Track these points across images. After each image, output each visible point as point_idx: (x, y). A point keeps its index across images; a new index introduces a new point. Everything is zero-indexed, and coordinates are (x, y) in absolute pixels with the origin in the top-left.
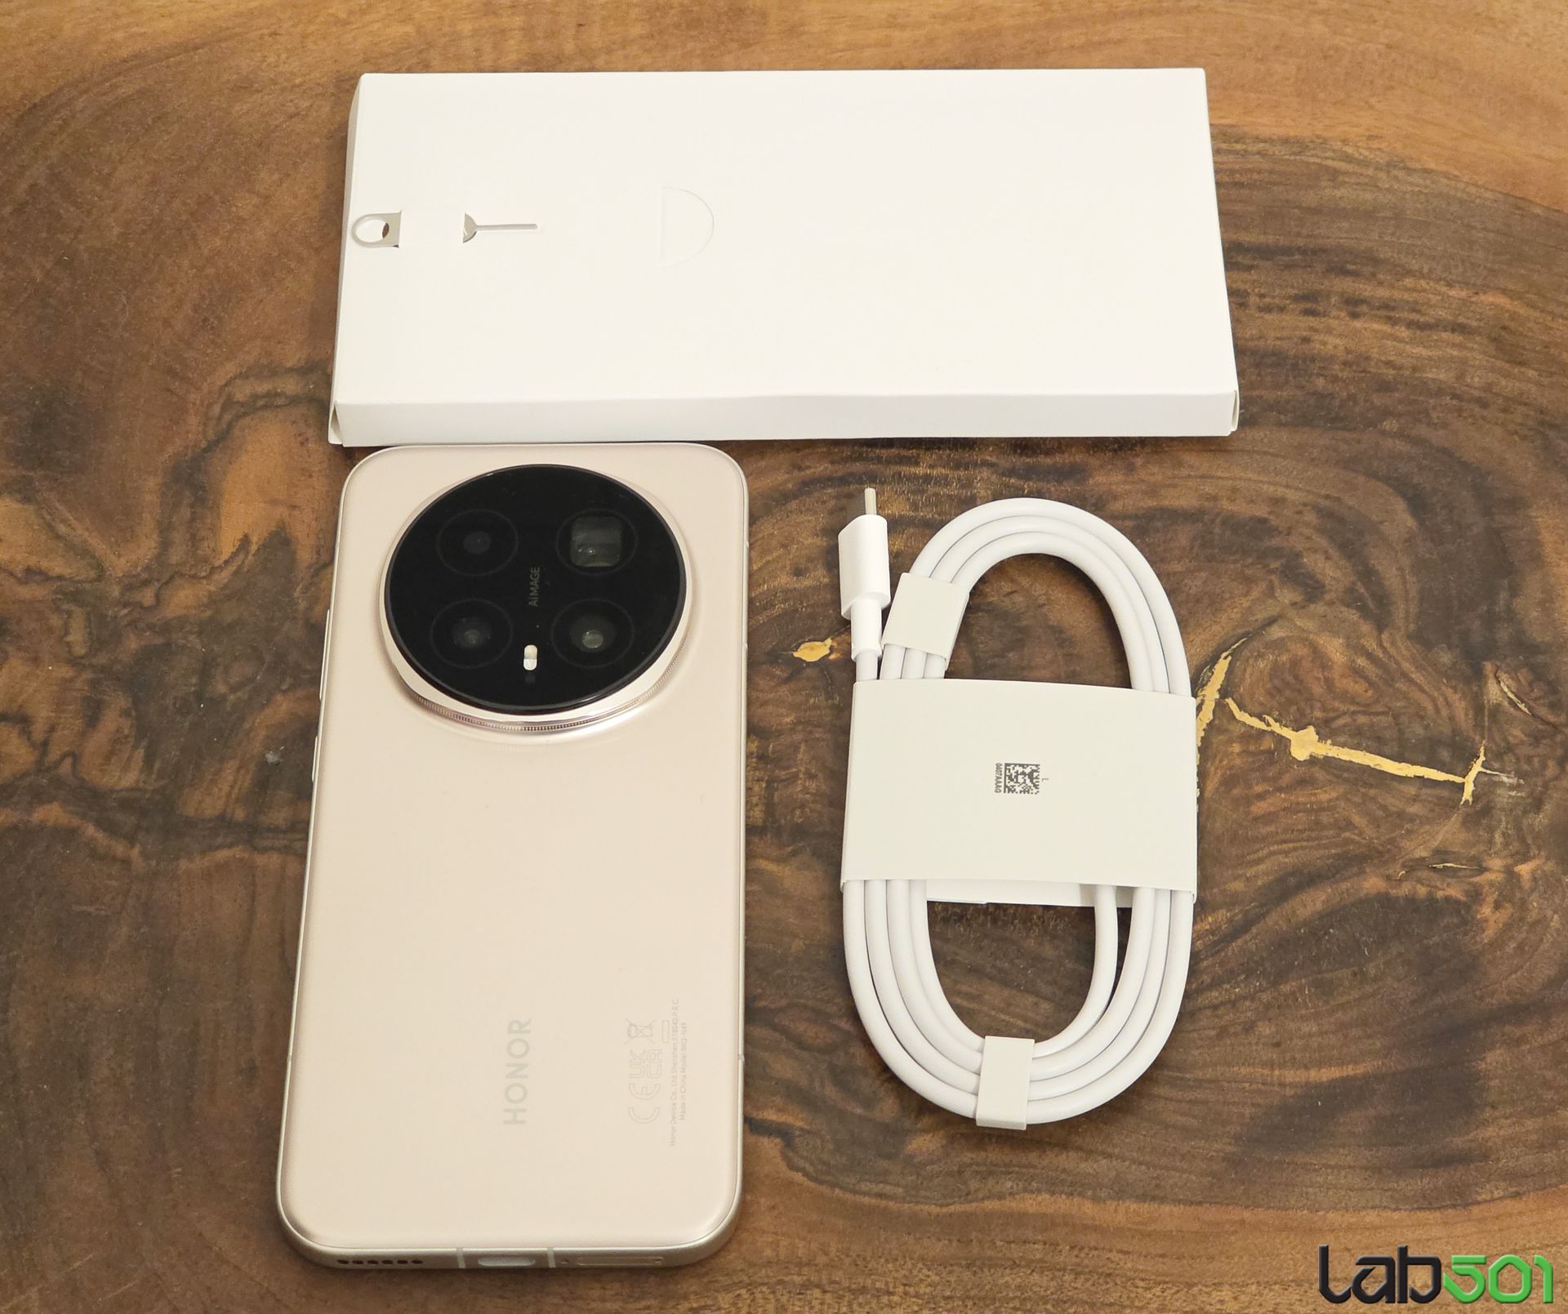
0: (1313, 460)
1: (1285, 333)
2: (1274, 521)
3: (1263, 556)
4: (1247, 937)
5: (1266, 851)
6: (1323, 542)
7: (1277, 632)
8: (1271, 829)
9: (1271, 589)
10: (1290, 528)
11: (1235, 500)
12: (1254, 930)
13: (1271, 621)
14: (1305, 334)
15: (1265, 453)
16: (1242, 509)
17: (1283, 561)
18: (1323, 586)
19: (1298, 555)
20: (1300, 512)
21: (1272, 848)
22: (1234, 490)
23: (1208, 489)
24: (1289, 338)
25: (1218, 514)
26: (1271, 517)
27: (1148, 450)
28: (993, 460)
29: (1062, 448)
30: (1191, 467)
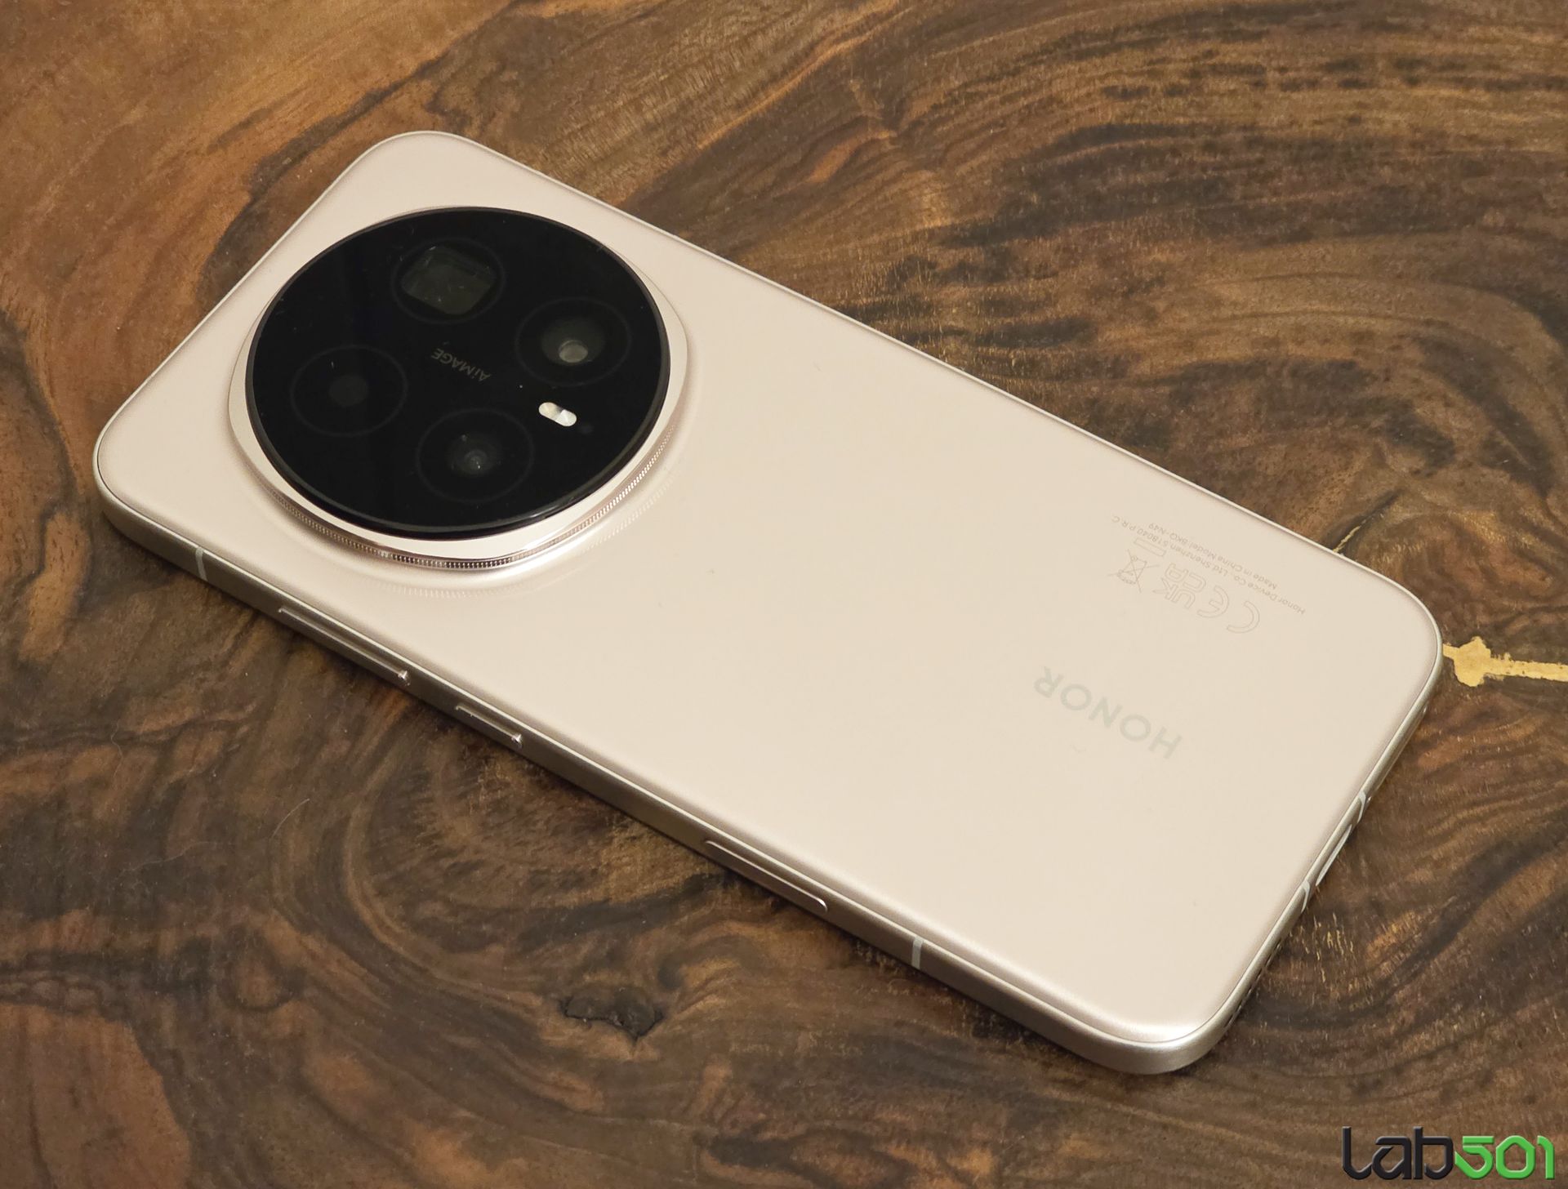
0: (1399, 276)
1: (1324, 115)
2: (1363, 364)
3: (1358, 412)
4: (1453, 948)
5: (1451, 821)
6: (1439, 384)
7: (1400, 513)
8: (1452, 788)
9: (1379, 460)
10: (1387, 371)
11: (1303, 342)
12: (1461, 937)
13: (1389, 500)
14: (1351, 112)
15: (1332, 275)
16: (1314, 352)
17: (1386, 416)
18: (1451, 443)
19: (1407, 406)
20: (1397, 348)
21: (1460, 816)
22: (1299, 328)
23: (1263, 330)
24: (1331, 120)
25: (1284, 364)
26: (1360, 359)
27: (1170, 288)
28: (961, 325)
29: (1050, 300)
30: (1235, 304)
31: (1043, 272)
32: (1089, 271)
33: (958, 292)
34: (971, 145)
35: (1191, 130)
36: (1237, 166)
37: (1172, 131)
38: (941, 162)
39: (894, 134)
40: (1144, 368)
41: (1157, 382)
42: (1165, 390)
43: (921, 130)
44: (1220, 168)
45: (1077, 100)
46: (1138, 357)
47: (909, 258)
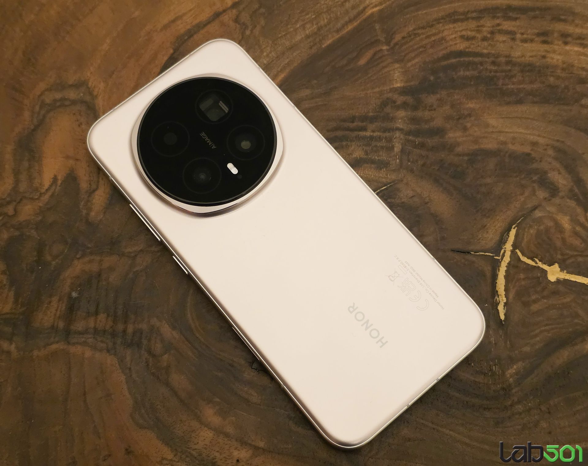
0: (550, 121)
1: (534, 54)
2: (534, 155)
3: (529, 173)
4: (533, 376)
5: (539, 331)
6: (557, 165)
7: (538, 214)
8: (540, 318)
9: (534, 192)
10: (541, 158)
11: (514, 144)
12: (536, 372)
13: (535, 208)
14: (543, 54)
15: (528, 118)
16: (518, 148)
17: (538, 176)
18: (558, 189)
19: (546, 173)
20: (546, 150)
21: (542, 329)
22: (514, 139)
23: (502, 138)
24: (535, 56)
25: (507, 152)
26: (532, 152)
27: (473, 118)
28: (401, 127)
29: (432, 119)
30: (493, 127)
31: (431, 108)
32: (446, 109)
33: (402, 113)
34: (413, 55)
35: (488, 55)
36: (502, 71)
37: (481, 55)
38: (402, 61)
39: (388, 47)
40: (459, 149)
41: (463, 155)
42: (466, 158)
43: (397, 47)
44: (496, 71)
45: (451, 40)
46: (458, 144)
47: (388, 99)
